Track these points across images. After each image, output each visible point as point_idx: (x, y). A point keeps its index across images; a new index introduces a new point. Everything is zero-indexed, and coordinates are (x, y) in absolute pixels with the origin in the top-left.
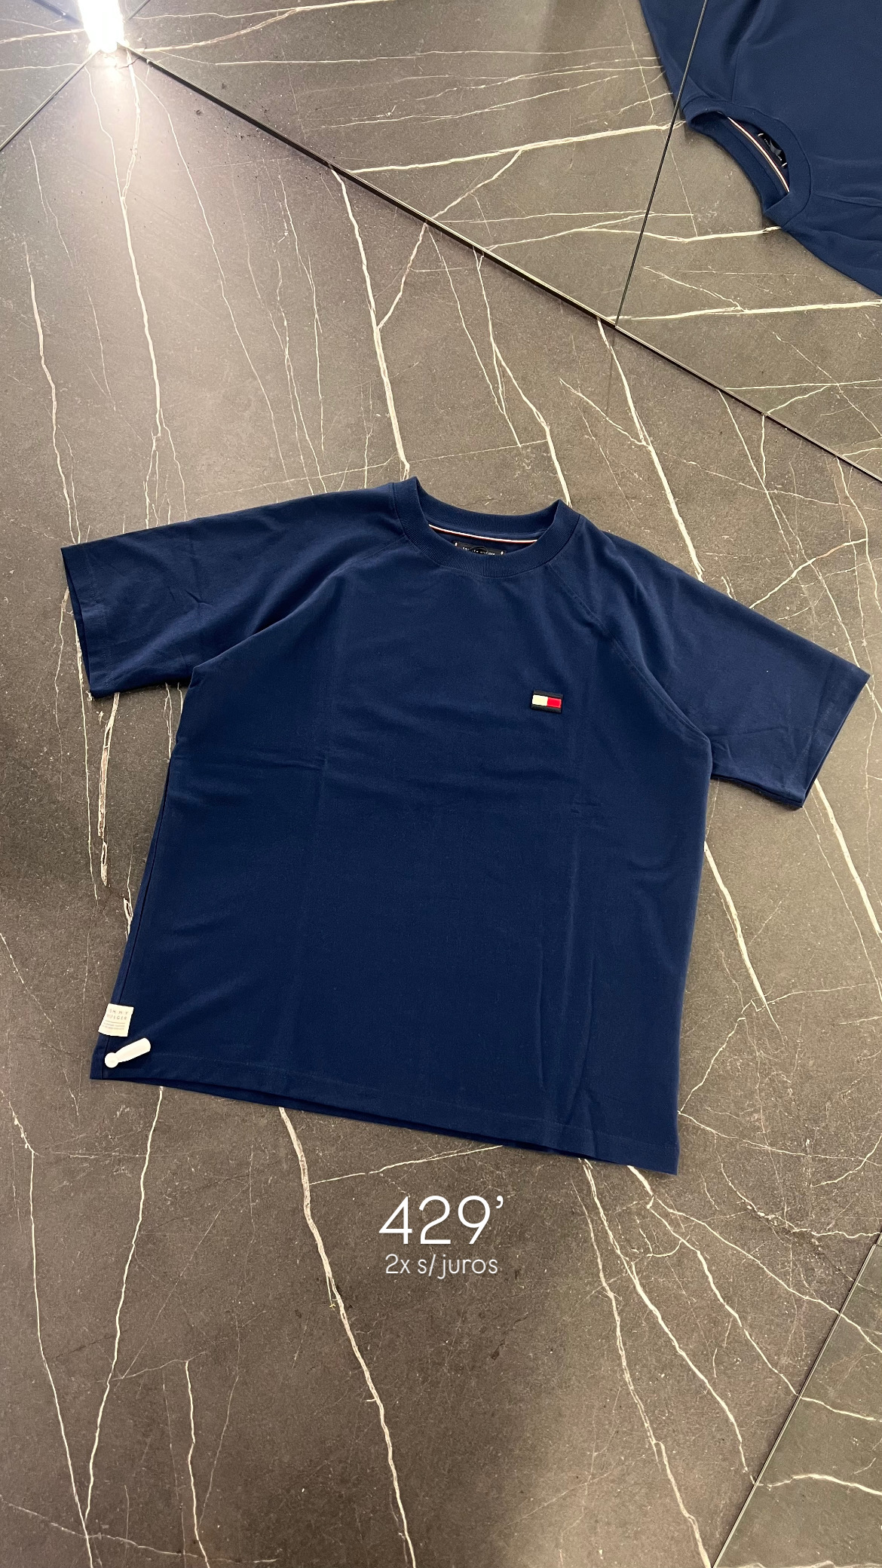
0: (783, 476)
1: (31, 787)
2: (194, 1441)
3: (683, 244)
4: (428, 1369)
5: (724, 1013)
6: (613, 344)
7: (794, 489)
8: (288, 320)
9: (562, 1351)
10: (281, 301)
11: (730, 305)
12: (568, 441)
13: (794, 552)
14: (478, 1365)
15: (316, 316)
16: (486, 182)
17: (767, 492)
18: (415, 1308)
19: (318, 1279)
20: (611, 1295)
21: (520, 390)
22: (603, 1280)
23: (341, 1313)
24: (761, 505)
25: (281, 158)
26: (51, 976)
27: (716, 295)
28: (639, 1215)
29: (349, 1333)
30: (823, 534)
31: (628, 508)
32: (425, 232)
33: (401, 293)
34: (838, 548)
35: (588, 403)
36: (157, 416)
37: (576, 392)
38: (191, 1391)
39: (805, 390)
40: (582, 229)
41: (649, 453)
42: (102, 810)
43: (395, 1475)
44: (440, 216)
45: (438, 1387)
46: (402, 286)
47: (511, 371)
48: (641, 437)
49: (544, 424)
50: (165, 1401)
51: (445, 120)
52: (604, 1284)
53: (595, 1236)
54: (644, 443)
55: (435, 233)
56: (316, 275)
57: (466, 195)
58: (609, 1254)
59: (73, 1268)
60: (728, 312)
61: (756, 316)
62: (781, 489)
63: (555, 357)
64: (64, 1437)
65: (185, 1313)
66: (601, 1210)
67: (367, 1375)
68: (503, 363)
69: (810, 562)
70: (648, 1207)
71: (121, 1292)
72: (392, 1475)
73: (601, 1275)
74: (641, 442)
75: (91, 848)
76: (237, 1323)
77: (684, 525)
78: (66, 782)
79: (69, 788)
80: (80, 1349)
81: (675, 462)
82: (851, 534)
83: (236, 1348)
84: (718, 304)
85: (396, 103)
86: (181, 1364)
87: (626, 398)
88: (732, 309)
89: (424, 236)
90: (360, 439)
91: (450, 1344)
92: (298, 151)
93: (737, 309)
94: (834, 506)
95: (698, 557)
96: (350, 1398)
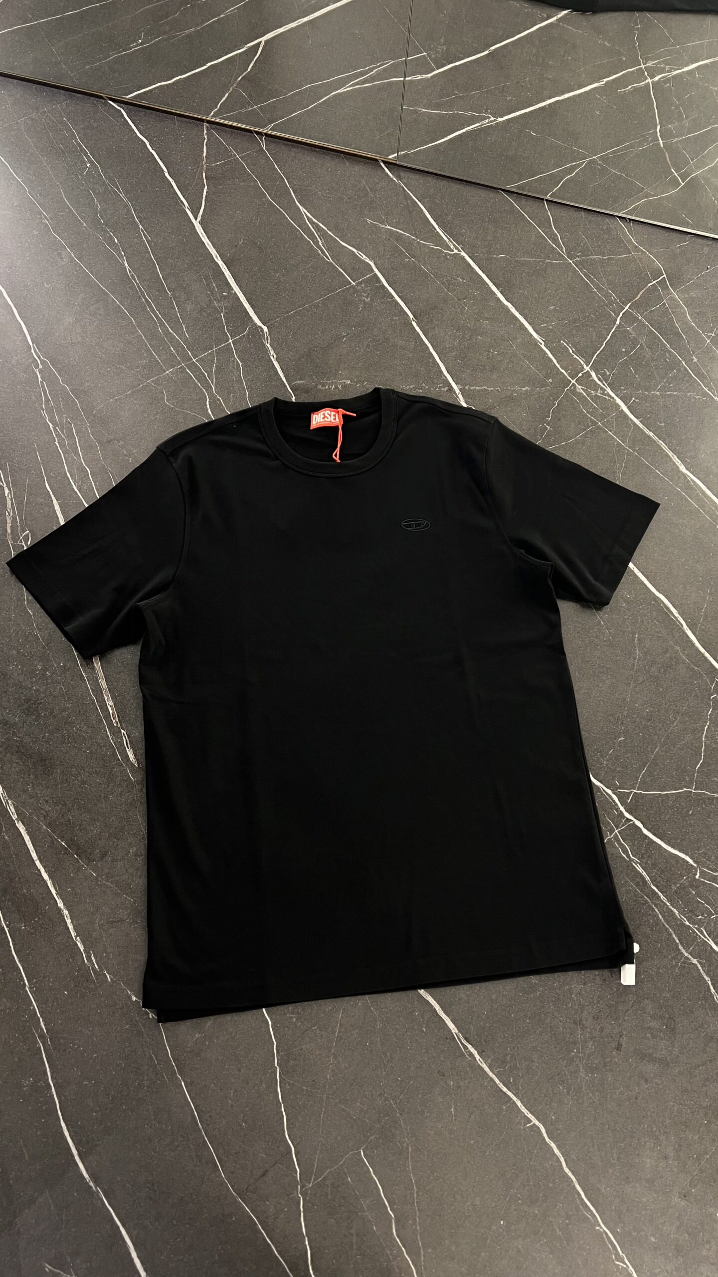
0: (579, 245)
1: (39, 704)
2: (393, 1216)
3: (427, 80)
4: (568, 1079)
5: (698, 697)
6: (399, 178)
7: (592, 253)
8: (117, 238)
9: (673, 1022)
10: (106, 224)
11: (485, 118)
12: (393, 268)
13: (611, 303)
14: (607, 1060)
15: (141, 227)
16: (244, 75)
17: (571, 262)
18: (538, 1032)
19: (447, 1038)
20: (695, 961)
21: (337, 238)
22: (683, 951)
23: (478, 1060)
24: (570, 274)
25: (59, 103)
26: (117, 861)
27: (469, 113)
28: (692, 886)
29: (491, 1074)
30: (629, 281)
31: (464, 308)
32: (207, 131)
33: (206, 187)
34: (645, 289)
35: (397, 232)
36: (33, 351)
37: (384, 226)
38: (374, 1174)
39: (572, 169)
40: (339, 91)
41: (463, 258)
42: (110, 703)
43: (574, 1179)
44: (215, 113)
45: (583, 1092)
46: (205, 181)
47: (323, 224)
48: (452, 247)
49: (368, 260)
50: (354, 1191)
51: (190, 33)
52: (686, 954)
53: (663, 917)
54: (456, 251)
55: (216, 128)
56: (127, 192)
57: (231, 89)
58: (680, 928)
59: (232, 1106)
60: (485, 124)
61: (507, 120)
62: (581, 256)
63: (356, 202)
64: (278, 1256)
65: (343, 1110)
66: (660, 894)
67: (519, 1103)
68: (315, 220)
69: (627, 308)
70: (697, 877)
71: (282, 1112)
72: (572, 1181)
73: (680, 947)
74: (453, 251)
75: (112, 739)
76: (392, 1101)
77: (514, 308)
78: (68, 690)
79: (73, 694)
80: (264, 1175)
81: (487, 259)
82: (651, 275)
83: (399, 1123)
84: (474, 120)
85: (143, 31)
86: (356, 1153)
87: (428, 219)
88: (487, 121)
89: (207, 134)
90: (216, 319)
91: (578, 1052)
92: (74, 94)
93: (491, 120)
94: (629, 257)
95: (536, 331)
96: (512, 1130)
